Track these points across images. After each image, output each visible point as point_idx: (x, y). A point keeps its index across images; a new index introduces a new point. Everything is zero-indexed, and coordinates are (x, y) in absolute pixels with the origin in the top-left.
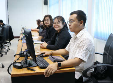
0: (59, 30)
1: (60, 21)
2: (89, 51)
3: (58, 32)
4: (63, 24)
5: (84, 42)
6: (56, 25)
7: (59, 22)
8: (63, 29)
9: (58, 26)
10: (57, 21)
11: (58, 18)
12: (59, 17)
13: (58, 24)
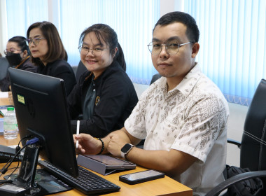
0: (97, 70)
1: (104, 44)
2: (213, 131)
3: (96, 75)
4: (112, 51)
5: (201, 105)
6: (90, 54)
7: (101, 44)
8: (113, 69)
9: (95, 57)
10: (96, 42)
11: (97, 32)
12: (100, 31)
13: (98, 53)
